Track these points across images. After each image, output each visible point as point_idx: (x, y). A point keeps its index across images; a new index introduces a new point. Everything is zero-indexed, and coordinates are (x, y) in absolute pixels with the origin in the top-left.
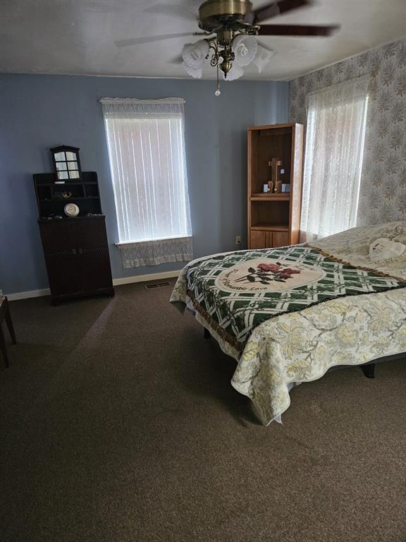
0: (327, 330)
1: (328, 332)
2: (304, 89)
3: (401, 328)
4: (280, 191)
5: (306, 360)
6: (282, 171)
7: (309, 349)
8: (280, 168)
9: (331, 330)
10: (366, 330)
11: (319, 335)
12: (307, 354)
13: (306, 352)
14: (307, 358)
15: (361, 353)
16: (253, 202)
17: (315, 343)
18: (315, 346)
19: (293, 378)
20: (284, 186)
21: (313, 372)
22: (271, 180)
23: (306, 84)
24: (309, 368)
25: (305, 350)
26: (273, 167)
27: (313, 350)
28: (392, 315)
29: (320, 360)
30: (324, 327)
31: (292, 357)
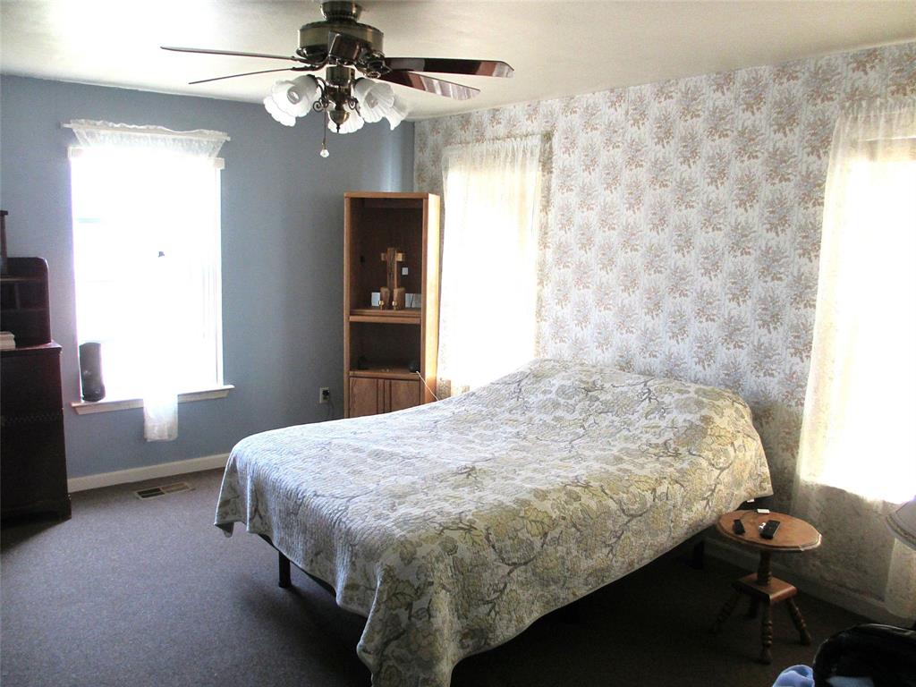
0: (520, 564)
1: (523, 568)
2: (439, 138)
3: (623, 537)
4: (402, 306)
5: (489, 614)
6: (405, 271)
7: (494, 596)
8: (401, 265)
9: (526, 563)
10: (575, 553)
11: (509, 574)
12: (490, 605)
13: (488, 602)
14: (490, 611)
15: (569, 589)
16: (352, 324)
17: (502, 586)
18: (502, 592)
19: (468, 650)
20: (408, 297)
21: (498, 633)
22: (385, 286)
23: (442, 132)
24: (492, 628)
25: (487, 599)
26: (389, 262)
27: (498, 598)
28: (609, 522)
29: (509, 613)
30: (515, 560)
31: (469, 615)
